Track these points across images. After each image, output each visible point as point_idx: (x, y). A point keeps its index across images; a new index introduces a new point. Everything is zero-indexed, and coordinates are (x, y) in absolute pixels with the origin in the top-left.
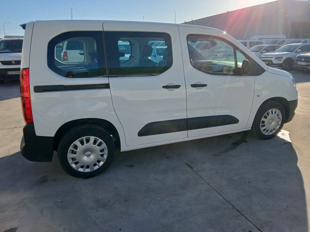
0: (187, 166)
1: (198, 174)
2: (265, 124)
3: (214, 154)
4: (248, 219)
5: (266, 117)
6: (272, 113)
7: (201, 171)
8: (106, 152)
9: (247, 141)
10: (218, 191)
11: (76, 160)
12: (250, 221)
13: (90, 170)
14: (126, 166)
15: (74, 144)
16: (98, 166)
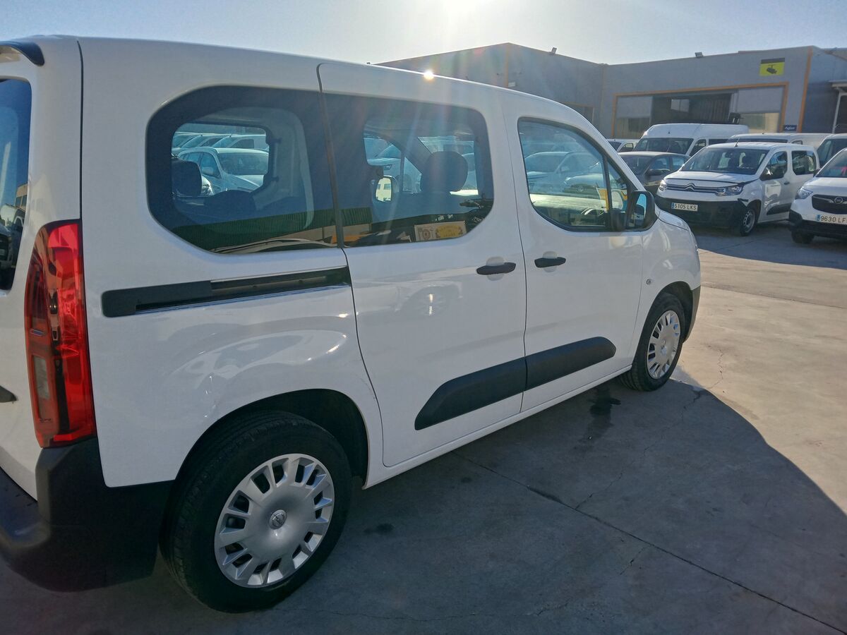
0: (542, 497)
1: (585, 514)
2: (656, 351)
3: (575, 448)
4: (799, 610)
5: (656, 335)
6: (667, 324)
7: (585, 502)
8: (329, 499)
9: (619, 401)
10: (676, 553)
11: (242, 549)
12: (809, 614)
13: (283, 572)
14: (368, 532)
15: (239, 492)
16: (307, 551)
